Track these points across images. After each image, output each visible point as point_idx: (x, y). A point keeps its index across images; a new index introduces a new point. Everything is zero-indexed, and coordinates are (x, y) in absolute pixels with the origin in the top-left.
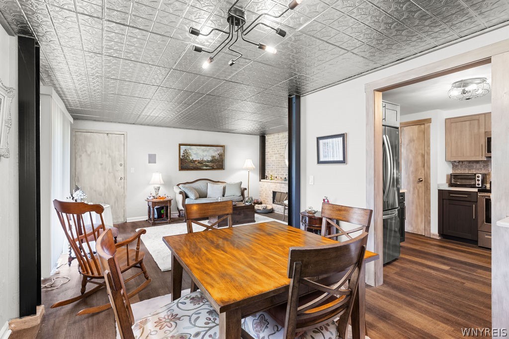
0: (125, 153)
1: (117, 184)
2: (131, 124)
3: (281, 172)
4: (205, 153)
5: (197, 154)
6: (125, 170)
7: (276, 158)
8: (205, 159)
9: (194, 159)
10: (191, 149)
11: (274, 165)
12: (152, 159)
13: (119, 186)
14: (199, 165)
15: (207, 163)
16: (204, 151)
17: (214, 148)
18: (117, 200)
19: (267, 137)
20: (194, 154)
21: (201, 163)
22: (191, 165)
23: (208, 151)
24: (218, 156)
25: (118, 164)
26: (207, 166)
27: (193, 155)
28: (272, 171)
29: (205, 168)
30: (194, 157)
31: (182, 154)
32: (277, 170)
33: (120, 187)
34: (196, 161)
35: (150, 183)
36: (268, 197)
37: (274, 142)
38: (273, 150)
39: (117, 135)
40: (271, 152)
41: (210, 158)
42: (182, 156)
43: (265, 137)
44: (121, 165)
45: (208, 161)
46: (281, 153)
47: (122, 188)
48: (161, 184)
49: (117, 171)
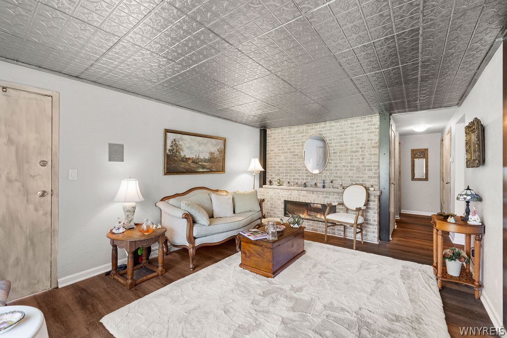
0: (55, 136)
1: (31, 207)
2: (70, 76)
3: (294, 176)
4: (201, 148)
5: (191, 149)
6: (54, 176)
7: (285, 158)
8: (202, 157)
9: (187, 157)
10: (182, 140)
11: (282, 167)
12: (116, 153)
13: (36, 210)
14: (193, 165)
15: (204, 163)
16: (200, 144)
17: (213, 140)
18: (33, 243)
19: (268, 132)
20: (187, 148)
21: (196, 163)
22: (182, 166)
23: (206, 144)
24: (218, 153)
25: (35, 161)
26: (203, 167)
27: (185, 149)
28: (278, 174)
29: (201, 170)
30: (186, 153)
31: (168, 147)
32: (286, 173)
33: (41, 212)
34: (189, 159)
35: (114, 200)
36: (275, 208)
37: (283, 138)
38: (281, 148)
39: (34, 96)
40: (276, 150)
41: (208, 155)
42: (169, 150)
43: (266, 131)
44: (44, 163)
45: (205, 160)
46: (294, 152)
47: (45, 214)
48: (136, 203)
49: (33, 177)
